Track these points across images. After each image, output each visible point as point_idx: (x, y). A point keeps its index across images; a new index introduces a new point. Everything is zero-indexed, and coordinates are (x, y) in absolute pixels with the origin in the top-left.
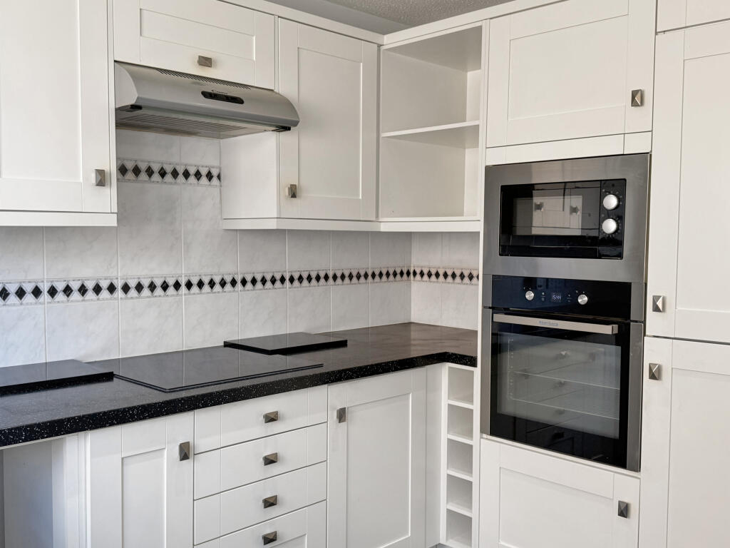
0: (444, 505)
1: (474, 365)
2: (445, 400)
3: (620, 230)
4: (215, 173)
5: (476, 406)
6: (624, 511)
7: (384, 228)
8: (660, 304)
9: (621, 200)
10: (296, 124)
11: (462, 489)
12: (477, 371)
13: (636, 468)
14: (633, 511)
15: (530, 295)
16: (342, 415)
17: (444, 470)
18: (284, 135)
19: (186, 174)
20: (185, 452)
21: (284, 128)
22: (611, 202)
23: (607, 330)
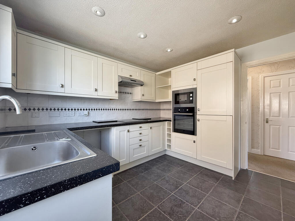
0: (166, 143)
1: (171, 121)
2: (166, 127)
3: (193, 99)
4: (131, 93)
5: (171, 128)
6: (194, 142)
7: (157, 101)
8: (199, 110)
9: (193, 95)
10: (144, 85)
11: (169, 141)
12: (171, 122)
13: (196, 135)
14: (196, 142)
15: (179, 110)
16: (151, 128)
17: (166, 138)
18: (142, 87)
19: (127, 93)
20: (128, 131)
21: (142, 85)
22: (191, 95)
23: (191, 114)
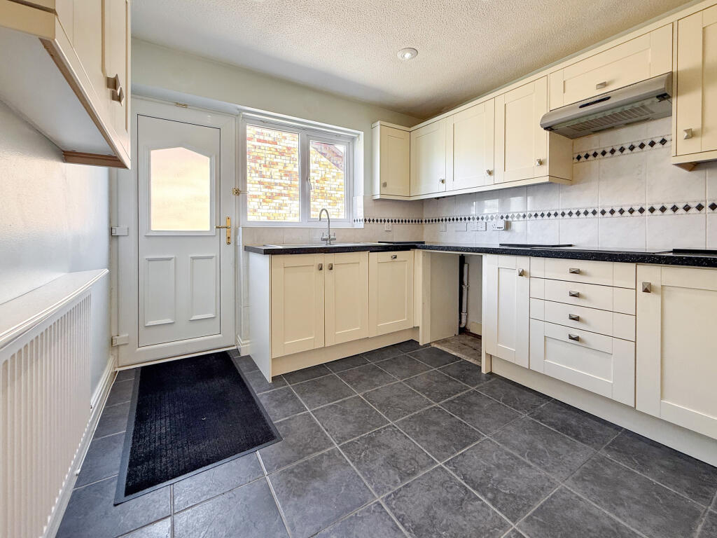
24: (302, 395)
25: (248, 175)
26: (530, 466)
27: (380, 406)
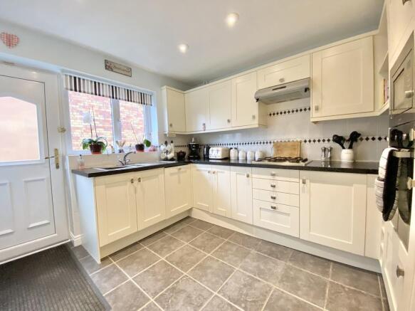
7: (379, 114)
16: (304, 181)
20: (248, 176)
24: (124, 268)
25: (71, 113)
26: (259, 281)
27: (177, 264)
